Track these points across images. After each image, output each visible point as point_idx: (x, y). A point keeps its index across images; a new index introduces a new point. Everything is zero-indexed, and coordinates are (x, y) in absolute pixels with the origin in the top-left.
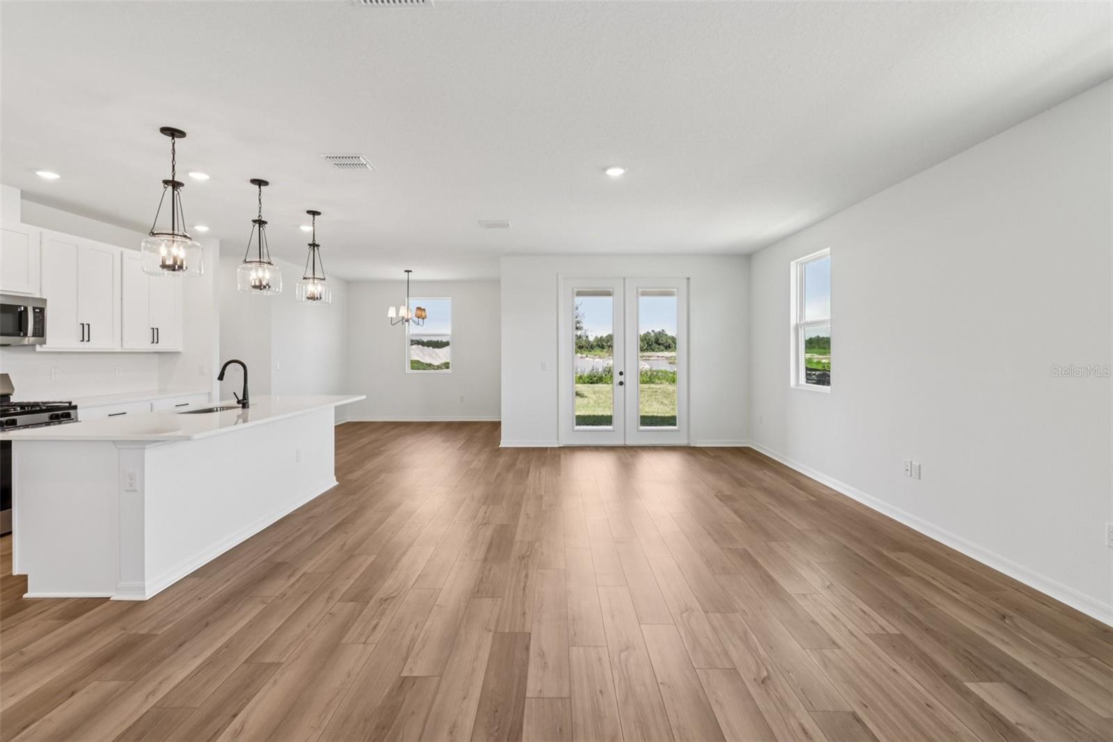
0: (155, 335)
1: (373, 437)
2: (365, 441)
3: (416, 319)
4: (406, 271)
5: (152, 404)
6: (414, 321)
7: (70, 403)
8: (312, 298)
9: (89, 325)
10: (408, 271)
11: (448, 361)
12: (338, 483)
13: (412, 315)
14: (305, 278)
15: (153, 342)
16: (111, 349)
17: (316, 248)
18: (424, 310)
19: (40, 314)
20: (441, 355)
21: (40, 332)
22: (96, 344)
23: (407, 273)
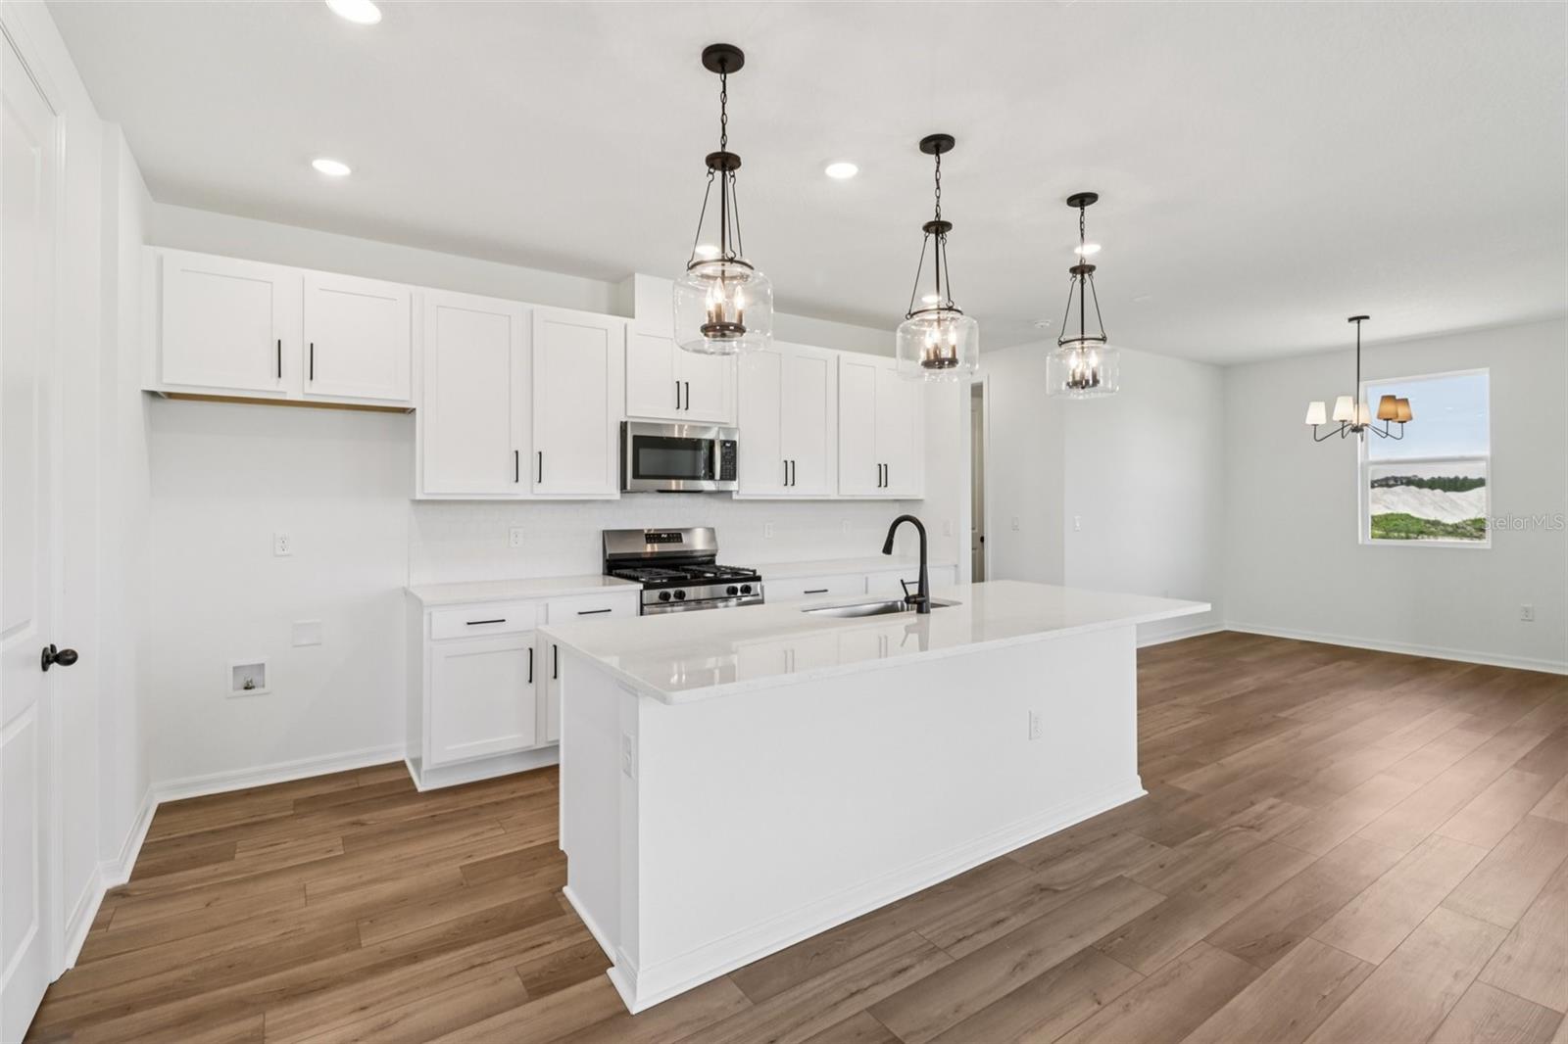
0: (883, 475)
1: (1271, 675)
2: (1248, 682)
3: (1382, 425)
4: (1351, 320)
5: (867, 579)
6: (1376, 430)
7: (754, 571)
8: (1079, 384)
9: (793, 462)
10: (1358, 319)
11: (1481, 516)
12: (1146, 793)
13: (1368, 415)
14: (1061, 343)
15: (880, 486)
16: (823, 495)
17: (1086, 276)
18: (1405, 401)
19: (731, 449)
20: (1464, 504)
21: (730, 474)
22: (804, 488)
23: (1355, 324)
